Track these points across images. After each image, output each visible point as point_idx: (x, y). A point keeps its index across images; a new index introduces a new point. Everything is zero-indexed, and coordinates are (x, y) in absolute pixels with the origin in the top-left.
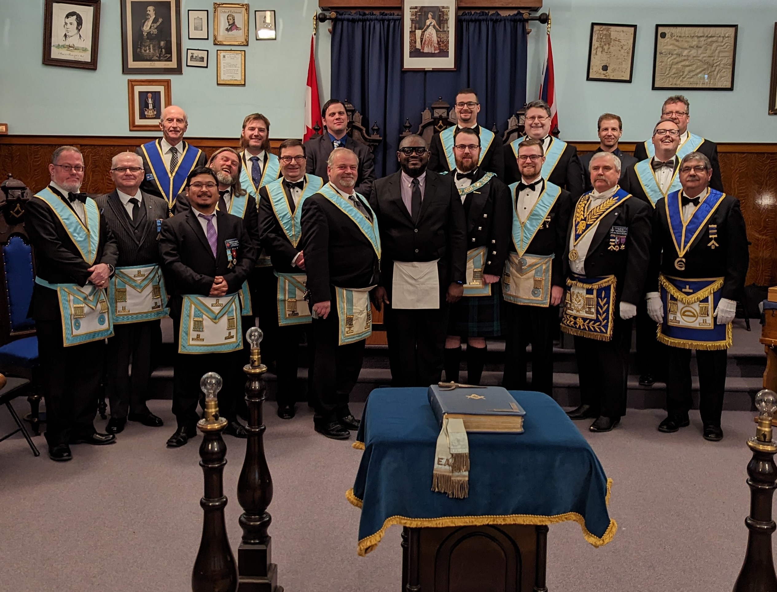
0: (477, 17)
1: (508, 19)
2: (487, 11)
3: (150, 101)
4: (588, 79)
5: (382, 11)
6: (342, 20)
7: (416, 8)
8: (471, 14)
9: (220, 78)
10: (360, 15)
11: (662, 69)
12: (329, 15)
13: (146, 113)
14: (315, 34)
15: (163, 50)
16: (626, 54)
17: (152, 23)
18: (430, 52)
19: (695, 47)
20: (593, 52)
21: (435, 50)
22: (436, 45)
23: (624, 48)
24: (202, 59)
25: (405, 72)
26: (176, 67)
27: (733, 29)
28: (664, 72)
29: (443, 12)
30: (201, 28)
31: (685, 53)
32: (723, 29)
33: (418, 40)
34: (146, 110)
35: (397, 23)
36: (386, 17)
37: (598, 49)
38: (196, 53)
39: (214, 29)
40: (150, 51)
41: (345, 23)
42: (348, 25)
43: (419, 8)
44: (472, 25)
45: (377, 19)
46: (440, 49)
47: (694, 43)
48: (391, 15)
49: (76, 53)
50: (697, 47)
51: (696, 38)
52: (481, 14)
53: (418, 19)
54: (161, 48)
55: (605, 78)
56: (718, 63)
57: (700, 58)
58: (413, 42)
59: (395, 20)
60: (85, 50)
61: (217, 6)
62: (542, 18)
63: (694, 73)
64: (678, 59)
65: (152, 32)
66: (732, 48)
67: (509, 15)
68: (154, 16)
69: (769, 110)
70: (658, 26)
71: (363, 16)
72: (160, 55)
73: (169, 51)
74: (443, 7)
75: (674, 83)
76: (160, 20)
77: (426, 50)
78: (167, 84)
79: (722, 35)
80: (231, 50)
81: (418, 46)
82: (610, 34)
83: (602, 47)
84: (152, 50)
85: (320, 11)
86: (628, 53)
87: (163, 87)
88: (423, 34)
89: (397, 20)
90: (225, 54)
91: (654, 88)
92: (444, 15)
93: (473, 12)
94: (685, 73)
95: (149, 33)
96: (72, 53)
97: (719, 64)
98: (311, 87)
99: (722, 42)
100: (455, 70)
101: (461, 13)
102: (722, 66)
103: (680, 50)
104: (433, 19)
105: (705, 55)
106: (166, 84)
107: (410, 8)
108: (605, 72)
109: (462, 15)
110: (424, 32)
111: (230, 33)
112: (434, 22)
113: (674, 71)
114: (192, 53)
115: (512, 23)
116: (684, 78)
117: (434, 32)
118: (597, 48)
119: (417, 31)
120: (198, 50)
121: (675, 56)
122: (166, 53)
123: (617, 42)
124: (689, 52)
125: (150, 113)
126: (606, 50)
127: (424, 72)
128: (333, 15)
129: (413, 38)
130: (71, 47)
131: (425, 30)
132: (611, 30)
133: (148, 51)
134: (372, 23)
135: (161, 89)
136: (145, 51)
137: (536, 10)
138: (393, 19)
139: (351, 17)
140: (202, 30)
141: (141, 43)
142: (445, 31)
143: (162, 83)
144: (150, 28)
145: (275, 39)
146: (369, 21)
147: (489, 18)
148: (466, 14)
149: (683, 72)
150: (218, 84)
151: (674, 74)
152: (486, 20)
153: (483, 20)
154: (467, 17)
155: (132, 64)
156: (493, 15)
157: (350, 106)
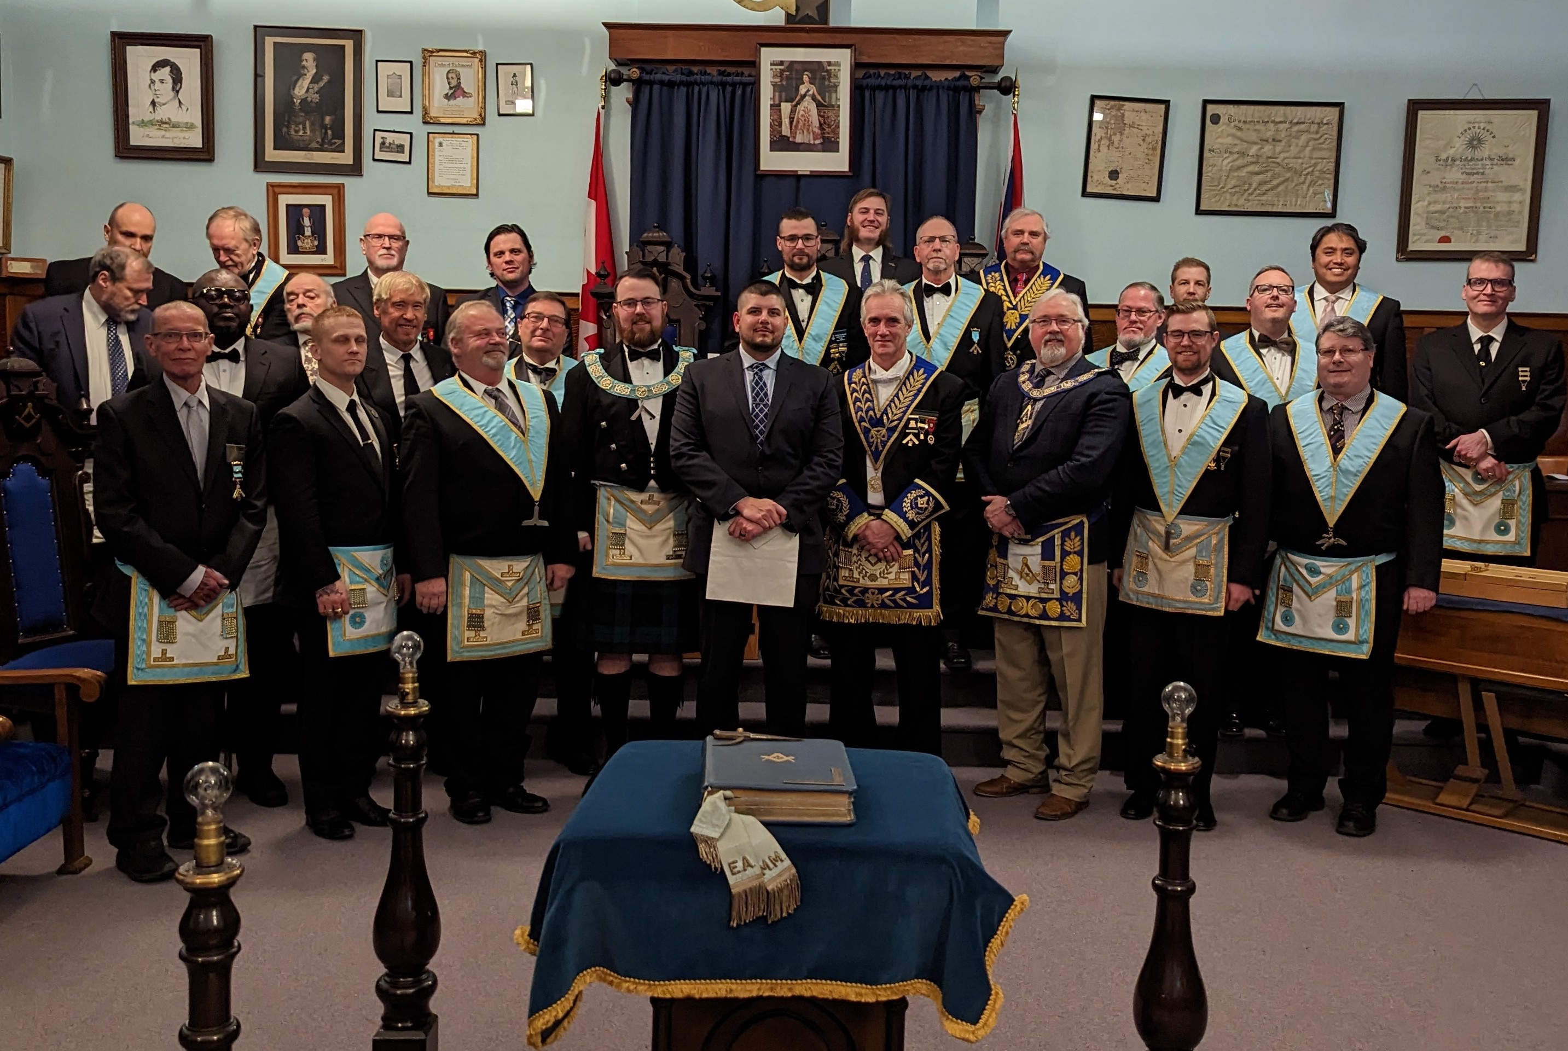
0: (889, 83)
1: (943, 88)
2: (907, 72)
3: (307, 222)
4: (1085, 194)
5: (723, 69)
6: (651, 83)
7: (781, 63)
8: (879, 75)
9: (433, 182)
10: (682, 74)
11: (1213, 178)
12: (628, 73)
13: (299, 243)
14: (603, 107)
15: (329, 132)
16: (1151, 152)
17: (311, 82)
18: (806, 141)
19: (1270, 140)
20: (1094, 146)
21: (814, 139)
22: (817, 130)
23: (1148, 140)
24: (400, 149)
25: (762, 177)
26: (351, 162)
27: (1336, 111)
28: (1216, 183)
29: (828, 72)
30: (398, 94)
31: (1254, 150)
32: (1319, 109)
33: (786, 121)
34: (299, 238)
35: (749, 89)
36: (729, 79)
37: (1103, 142)
38: (390, 138)
39: (423, 96)
40: (305, 133)
41: (656, 88)
42: (661, 90)
43: (786, 65)
44: (880, 96)
45: (712, 83)
46: (823, 138)
47: (1269, 134)
48: (737, 75)
49: (175, 133)
50: (1274, 140)
51: (1272, 125)
52: (897, 76)
53: (784, 83)
54: (325, 127)
55: (1115, 192)
56: (1310, 169)
57: (1278, 160)
58: (776, 124)
59: (745, 85)
60: (190, 127)
61: (428, 54)
62: (1003, 84)
63: (1269, 186)
64: (1240, 162)
65: (309, 99)
66: (1335, 143)
67: (946, 79)
68: (315, 71)
69: (1398, 252)
70: (1206, 102)
71: (688, 76)
72: (323, 140)
73: (340, 133)
74: (829, 63)
75: (1234, 203)
76: (326, 78)
77: (799, 139)
78: (338, 193)
79: (1317, 121)
80: (453, 133)
81: (786, 131)
82: (1123, 115)
83: (1110, 139)
84: (308, 132)
85: (612, 66)
86: (1154, 149)
87: (330, 197)
88: (793, 111)
89: (749, 84)
90: (441, 140)
91: (1199, 212)
92: (830, 77)
93: (882, 73)
94: (1254, 186)
95: (304, 101)
96: (168, 134)
97: (1313, 171)
98: (595, 200)
99: (1317, 132)
100: (850, 174)
101: (860, 74)
102: (1317, 173)
103: (1245, 145)
104: (811, 83)
105: (1286, 155)
106: (335, 191)
107: (772, 64)
108: (1113, 182)
109: (864, 78)
110: (796, 106)
111: (452, 102)
112: (813, 90)
113: (1233, 182)
114: (382, 138)
115: (951, 93)
116: (1250, 194)
117: (813, 107)
118: (1100, 141)
119: (783, 104)
120: (394, 132)
121: (1236, 156)
122: (334, 137)
123: (1135, 130)
124: (1261, 148)
125: (306, 242)
126: (1116, 144)
127: (796, 177)
128: (635, 72)
129: (775, 117)
130: (166, 123)
131: (798, 103)
132: (1125, 108)
133: (301, 133)
134: (704, 89)
135: (326, 200)
136: (297, 132)
137: (994, 70)
138: (741, 83)
139: (666, 78)
140: (401, 96)
141: (289, 118)
142: (833, 106)
143: (328, 191)
144: (307, 91)
145: (532, 115)
146: (698, 85)
147: (910, 83)
148: (870, 76)
149: (1250, 184)
150: (429, 194)
151: (1235, 187)
152: (905, 87)
153: (900, 87)
154: (872, 82)
155: (272, 155)
156: (917, 78)
157: (662, 235)
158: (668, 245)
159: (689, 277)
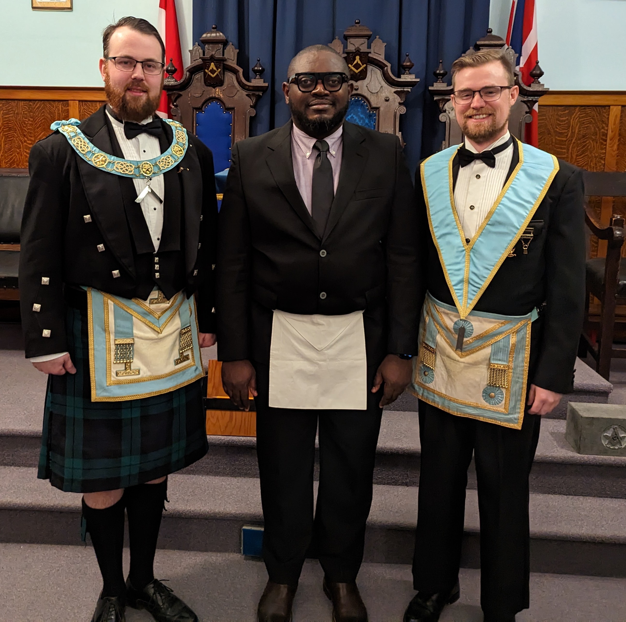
98: (165, 9)
150: (34, 8)
157: (220, 35)
158: (225, 43)
159: (241, 70)
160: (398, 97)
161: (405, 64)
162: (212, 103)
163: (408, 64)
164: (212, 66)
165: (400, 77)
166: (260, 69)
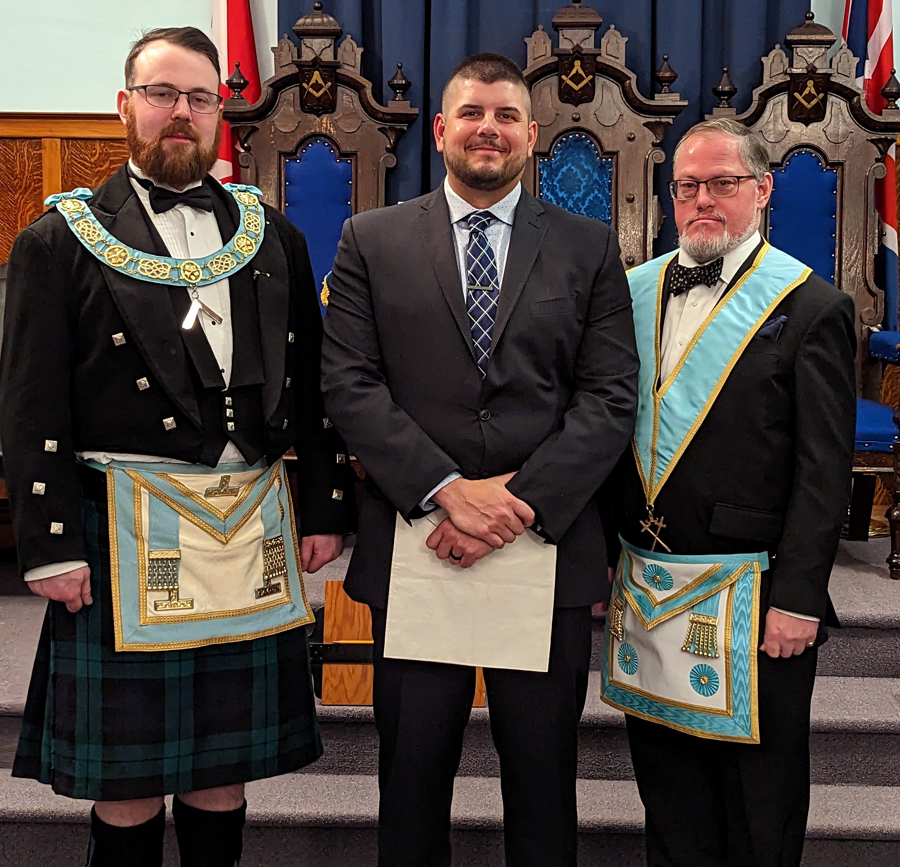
157: (328, 21)
158: (338, 37)
159: (368, 85)
160: (652, 134)
161: (661, 74)
162: (315, 143)
163: (668, 74)
164: (316, 76)
165: (653, 98)
166: (404, 82)
